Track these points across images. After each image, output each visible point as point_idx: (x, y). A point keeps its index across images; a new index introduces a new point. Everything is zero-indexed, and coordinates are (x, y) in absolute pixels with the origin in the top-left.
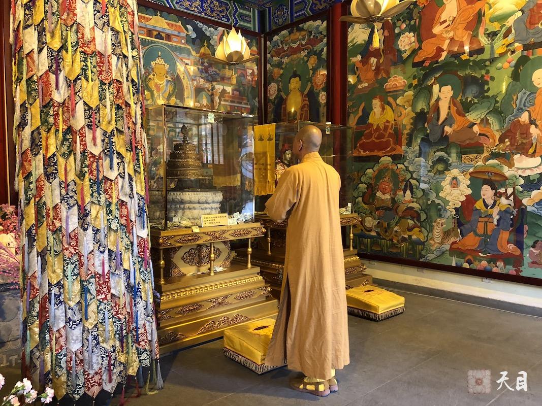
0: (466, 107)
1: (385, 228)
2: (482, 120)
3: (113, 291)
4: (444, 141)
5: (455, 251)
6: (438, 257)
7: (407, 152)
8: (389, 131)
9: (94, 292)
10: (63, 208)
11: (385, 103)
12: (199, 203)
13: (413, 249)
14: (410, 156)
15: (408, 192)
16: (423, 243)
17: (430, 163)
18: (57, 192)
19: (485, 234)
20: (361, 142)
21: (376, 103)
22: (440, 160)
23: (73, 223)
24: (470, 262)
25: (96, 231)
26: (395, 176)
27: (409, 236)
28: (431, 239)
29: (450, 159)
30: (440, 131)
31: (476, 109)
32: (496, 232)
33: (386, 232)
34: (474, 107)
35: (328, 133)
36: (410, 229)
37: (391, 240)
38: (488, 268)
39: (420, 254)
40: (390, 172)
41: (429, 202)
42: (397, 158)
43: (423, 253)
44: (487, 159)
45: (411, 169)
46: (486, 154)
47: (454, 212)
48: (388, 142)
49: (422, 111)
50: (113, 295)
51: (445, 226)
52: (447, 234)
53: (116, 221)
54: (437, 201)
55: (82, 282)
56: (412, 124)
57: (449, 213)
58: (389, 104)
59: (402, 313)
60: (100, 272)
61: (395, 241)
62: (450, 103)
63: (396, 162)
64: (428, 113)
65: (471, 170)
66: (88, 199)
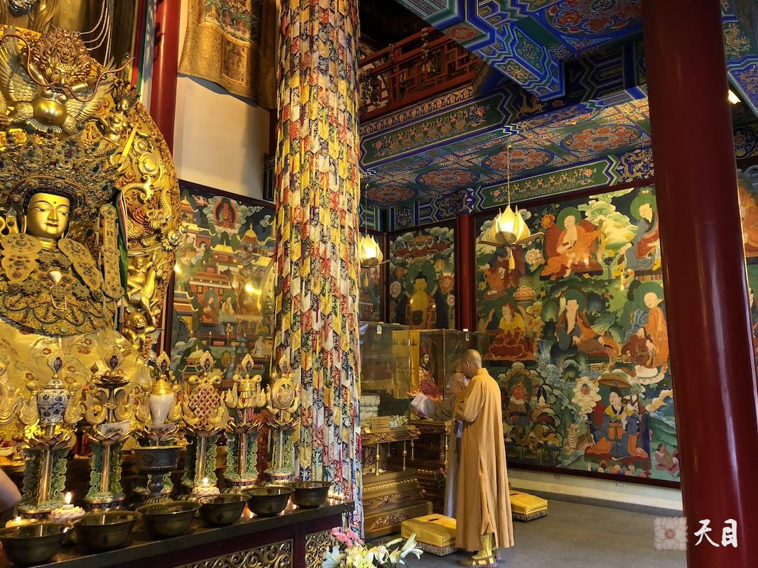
0: (591, 321)
1: (521, 434)
2: (606, 333)
3: (344, 476)
4: (573, 350)
5: (589, 456)
6: (573, 462)
7: (538, 359)
8: (520, 337)
9: (332, 475)
10: (314, 409)
11: (515, 310)
12: (365, 406)
13: (550, 455)
14: (541, 363)
15: (542, 398)
16: (558, 449)
17: (561, 370)
18: (311, 397)
19: (616, 440)
20: (492, 347)
21: (506, 310)
22: (571, 368)
23: (321, 421)
24: (604, 466)
25: (336, 427)
26: (528, 381)
27: (544, 441)
28: (566, 445)
29: (580, 367)
30: (569, 342)
31: (600, 322)
32: (626, 437)
33: (521, 438)
34: (597, 320)
35: (467, 340)
36: (545, 435)
37: (527, 446)
38: (621, 471)
39: (556, 460)
40: (523, 378)
41: (563, 408)
42: (530, 364)
43: (559, 458)
44: (612, 368)
45: (543, 375)
46: (611, 363)
47: (586, 418)
48: (519, 349)
49: (551, 321)
50: (344, 479)
51: (578, 431)
52: (581, 439)
53: (348, 419)
54: (570, 407)
55: (324, 467)
56: (542, 332)
57: (581, 419)
58: (519, 312)
59: (546, 516)
60: (338, 460)
61: (531, 447)
62: (576, 316)
63: (528, 368)
64: (556, 323)
65: (599, 378)
66: (332, 402)
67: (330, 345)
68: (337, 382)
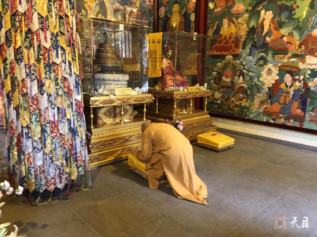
0: (281, 25)
1: (226, 99)
2: (289, 33)
3: (61, 132)
4: (265, 47)
5: (266, 113)
6: (256, 116)
7: (242, 53)
8: (233, 39)
9: (49, 132)
10: (28, 81)
11: (231, 21)
12: (114, 81)
13: (242, 111)
14: (244, 55)
15: (241, 78)
16: (248, 108)
17: (256, 60)
18: (24, 71)
19: (284, 103)
20: (215, 46)
21: (225, 21)
22: (262, 58)
23: (35, 90)
24: (274, 120)
25: (49, 96)
26: (234, 67)
27: (240, 103)
28: (252, 106)
29: (268, 57)
30: (263, 41)
31: (286, 26)
32: (291, 102)
33: (227, 101)
34: (285, 25)
35: (195, 39)
36: (241, 100)
37: (229, 106)
38: (285, 123)
39: (246, 114)
41: (253, 84)
42: (236, 56)
43: (247, 113)
44: (290, 58)
45: (244, 63)
46: (290, 55)
47: (267, 90)
49: (253, 26)
50: (61, 134)
51: (261, 98)
52: (262, 103)
53: (61, 90)
54: (258, 83)
55: (41, 126)
56: (246, 35)
57: (264, 91)
58: (233, 22)
59: (232, 148)
60: (53, 120)
61: (231, 107)
62: (270, 23)
63: (235, 59)
64: (256, 28)
65: (280, 65)
66: (43, 76)
67: (36, 25)
68: (47, 59)
